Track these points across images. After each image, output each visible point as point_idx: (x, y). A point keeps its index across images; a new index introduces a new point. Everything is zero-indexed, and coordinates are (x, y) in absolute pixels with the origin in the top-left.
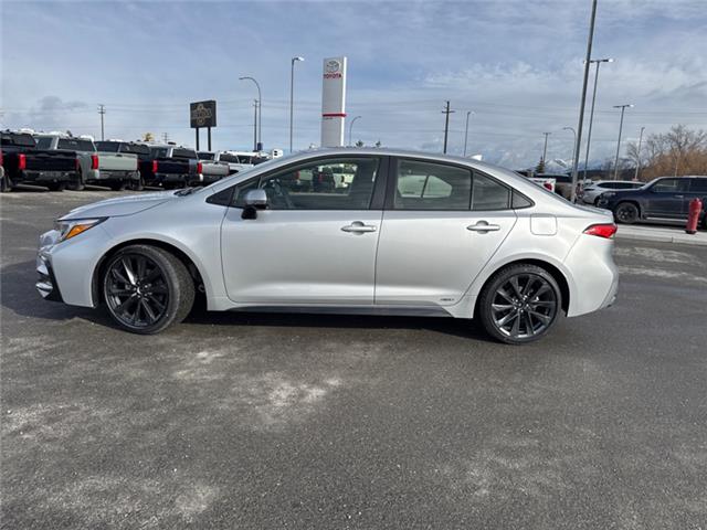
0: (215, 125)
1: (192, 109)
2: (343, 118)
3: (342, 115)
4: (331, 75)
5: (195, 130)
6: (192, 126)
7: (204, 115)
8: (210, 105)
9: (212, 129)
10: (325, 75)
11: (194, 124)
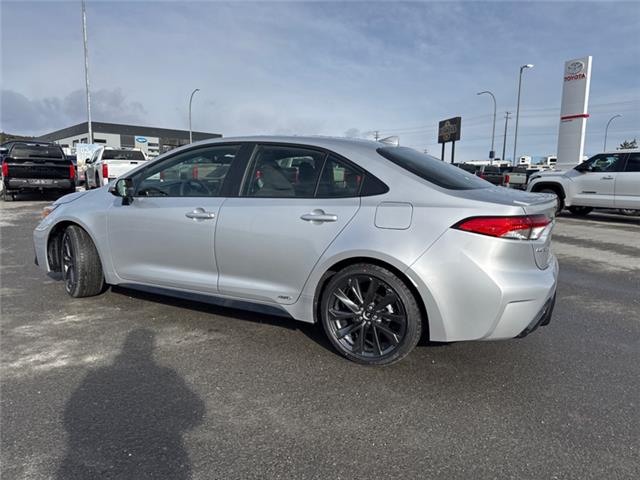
0: (459, 139)
1: (440, 127)
2: (585, 119)
3: (584, 116)
4: (574, 75)
5: (441, 145)
6: (439, 142)
7: (450, 131)
8: (456, 122)
9: (456, 142)
10: (566, 78)
11: (442, 140)
